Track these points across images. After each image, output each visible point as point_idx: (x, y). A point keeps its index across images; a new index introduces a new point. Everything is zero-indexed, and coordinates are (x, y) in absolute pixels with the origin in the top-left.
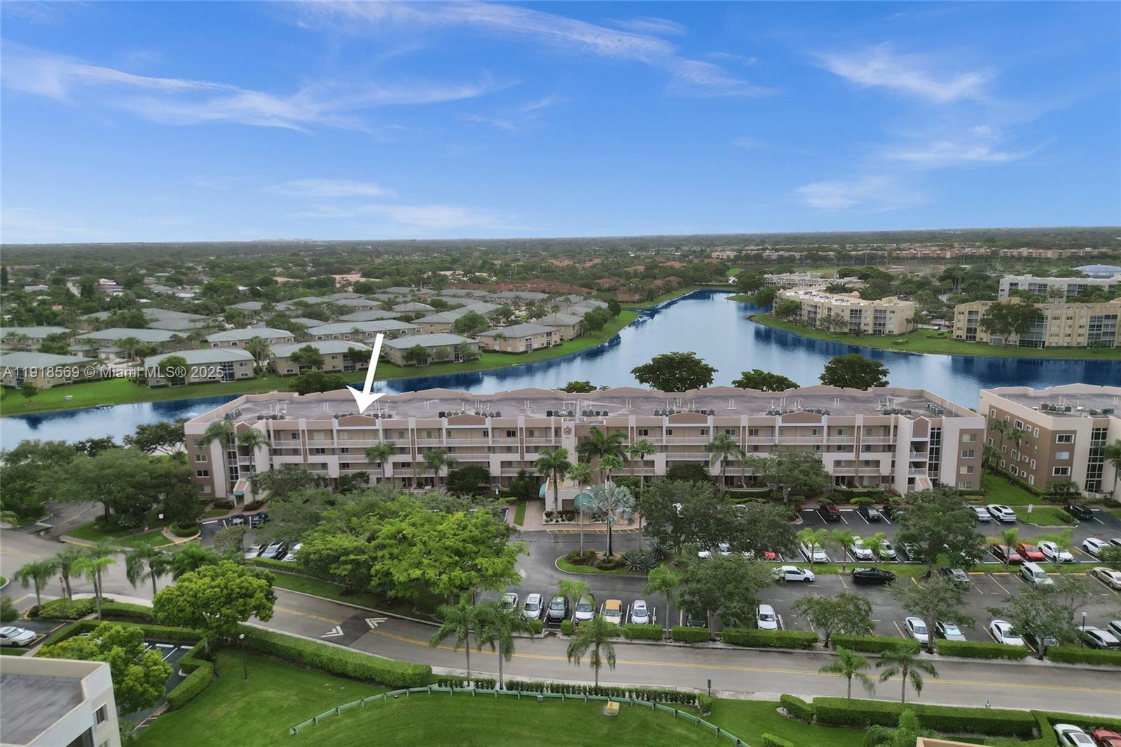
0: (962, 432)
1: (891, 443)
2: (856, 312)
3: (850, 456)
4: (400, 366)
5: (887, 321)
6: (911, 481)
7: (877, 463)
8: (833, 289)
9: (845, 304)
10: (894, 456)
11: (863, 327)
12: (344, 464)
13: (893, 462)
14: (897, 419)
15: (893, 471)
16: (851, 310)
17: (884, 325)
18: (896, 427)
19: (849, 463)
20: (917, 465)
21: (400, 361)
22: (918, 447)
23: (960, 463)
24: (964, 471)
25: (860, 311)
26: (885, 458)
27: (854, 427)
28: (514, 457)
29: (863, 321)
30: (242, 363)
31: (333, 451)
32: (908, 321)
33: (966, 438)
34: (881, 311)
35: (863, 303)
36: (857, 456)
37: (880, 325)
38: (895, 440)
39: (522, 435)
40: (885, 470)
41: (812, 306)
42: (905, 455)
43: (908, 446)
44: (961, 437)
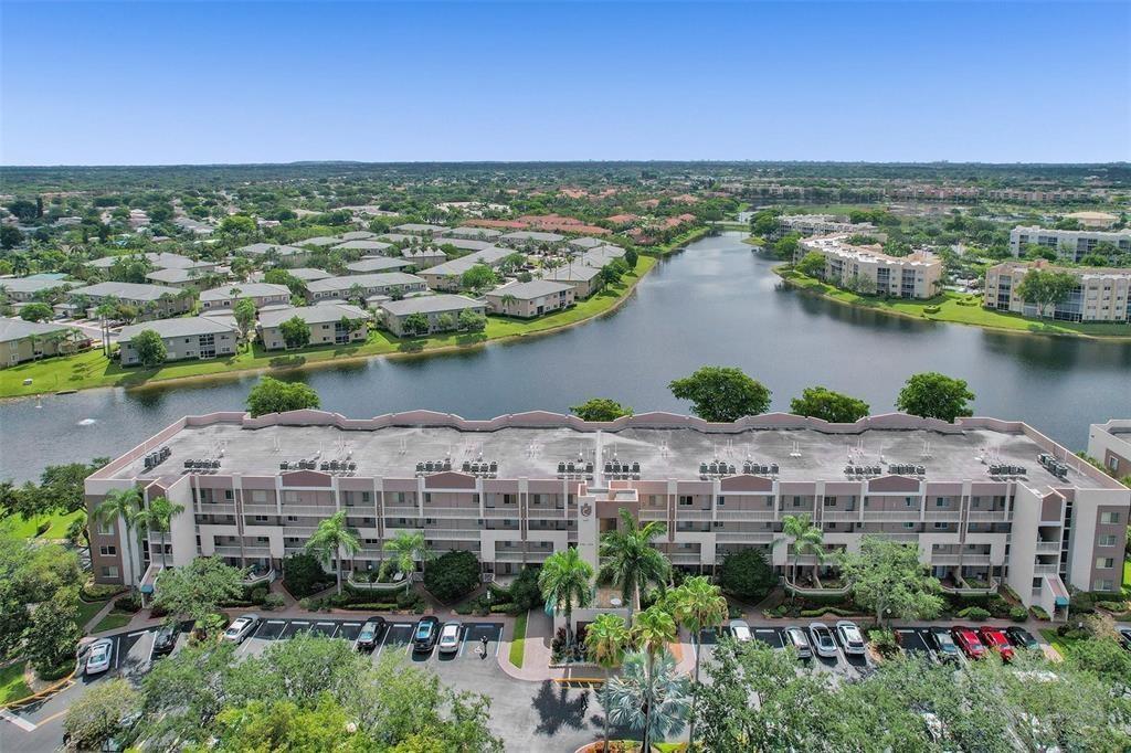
0: (1102, 509)
1: (1006, 520)
2: (883, 271)
3: (953, 539)
4: (397, 337)
5: (916, 283)
6: (1037, 582)
7: (986, 550)
9: (870, 260)
10: (1009, 539)
11: (892, 290)
12: (292, 539)
13: (1008, 547)
14: (1014, 487)
15: (1007, 560)
16: (879, 269)
17: (913, 287)
18: (1012, 498)
19: (950, 548)
20: (1043, 560)
22: (1045, 534)
23: (1097, 552)
24: (1101, 563)
25: (889, 270)
26: (997, 541)
27: (957, 498)
28: (513, 536)
29: (891, 282)
31: (279, 522)
32: (936, 283)
33: (1106, 518)
34: (910, 271)
35: (890, 261)
36: (963, 538)
37: (908, 286)
38: (1011, 516)
39: (523, 504)
40: (996, 558)
41: (837, 261)
42: (1027, 545)
43: (1035, 533)
44: (1099, 517)
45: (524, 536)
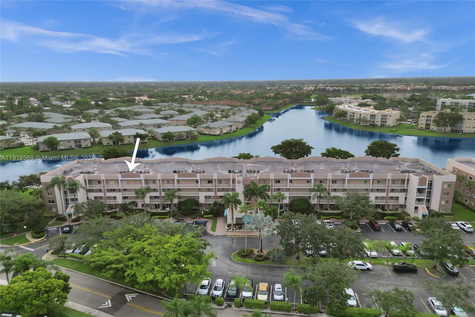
0: (444, 183)
1: (405, 188)
2: (373, 116)
3: (384, 194)
4: (161, 141)
5: (388, 120)
6: (416, 208)
7: (397, 198)
8: (361, 105)
9: (367, 112)
10: (406, 195)
11: (376, 123)
12: (125, 197)
13: (406, 198)
14: (409, 176)
15: (405, 202)
16: (371, 115)
17: (386, 122)
18: (408, 180)
19: (383, 198)
20: (419, 200)
21: (161, 139)
22: (420, 191)
23: (442, 199)
24: (443, 203)
25: (375, 115)
26: (402, 196)
27: (386, 180)
28: (212, 194)
29: (376, 120)
30: (85, 140)
31: (119, 191)
32: (397, 120)
33: (446, 186)
34: (385, 116)
35: (376, 112)
36: (387, 194)
37: (384, 122)
38: (407, 187)
39: (215, 183)
40: (401, 201)
41: (352, 113)
42: (413, 195)
43: (416, 190)
44: (443, 186)
45: (216, 194)
